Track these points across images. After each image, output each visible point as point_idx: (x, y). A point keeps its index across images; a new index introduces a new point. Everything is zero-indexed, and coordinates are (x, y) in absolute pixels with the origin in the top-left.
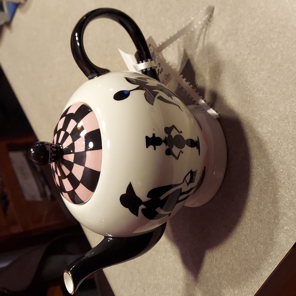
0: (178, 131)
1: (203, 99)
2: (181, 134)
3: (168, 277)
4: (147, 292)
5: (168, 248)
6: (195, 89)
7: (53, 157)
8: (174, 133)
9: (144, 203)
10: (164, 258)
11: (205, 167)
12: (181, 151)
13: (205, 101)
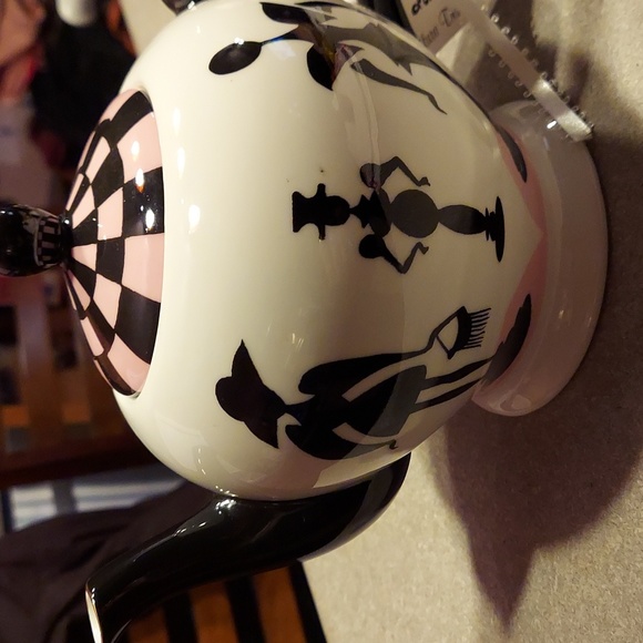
0: (413, 179)
1: (548, 79)
2: (424, 189)
3: (439, 604)
4: (388, 633)
5: (442, 525)
6: (526, 51)
7: (45, 252)
8: (396, 185)
9: (293, 410)
10: (430, 549)
11: (528, 299)
12: (419, 246)
13: (555, 88)
